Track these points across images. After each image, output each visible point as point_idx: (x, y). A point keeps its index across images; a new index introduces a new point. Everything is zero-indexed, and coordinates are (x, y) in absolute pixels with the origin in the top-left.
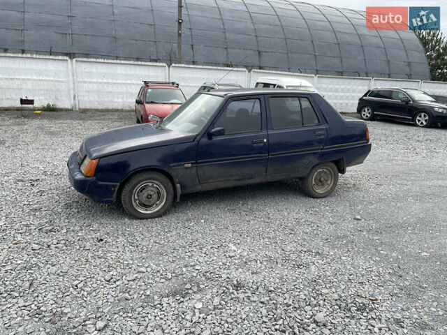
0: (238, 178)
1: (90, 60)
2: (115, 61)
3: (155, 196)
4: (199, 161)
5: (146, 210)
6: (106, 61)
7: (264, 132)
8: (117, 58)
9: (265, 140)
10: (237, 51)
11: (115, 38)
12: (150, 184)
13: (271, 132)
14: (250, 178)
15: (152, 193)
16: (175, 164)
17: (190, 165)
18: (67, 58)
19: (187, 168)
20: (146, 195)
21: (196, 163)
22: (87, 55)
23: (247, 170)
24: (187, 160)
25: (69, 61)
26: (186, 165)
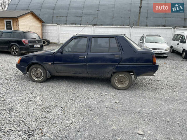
0: (73, 72)
1: (102, 26)
2: (112, 26)
3: (40, 74)
4: (55, 63)
5: (37, 79)
6: (105, 26)
7: (86, 53)
8: (112, 25)
9: (86, 57)
10: (171, 19)
11: (113, 17)
12: (38, 69)
13: (89, 53)
14: (80, 73)
15: (38, 73)
16: (45, 63)
17: (51, 64)
18: (92, 26)
19: (50, 65)
20: (36, 73)
21: (53, 63)
22: (102, 25)
23: (77, 70)
24: (50, 61)
25: (92, 27)
26: (49, 64)
